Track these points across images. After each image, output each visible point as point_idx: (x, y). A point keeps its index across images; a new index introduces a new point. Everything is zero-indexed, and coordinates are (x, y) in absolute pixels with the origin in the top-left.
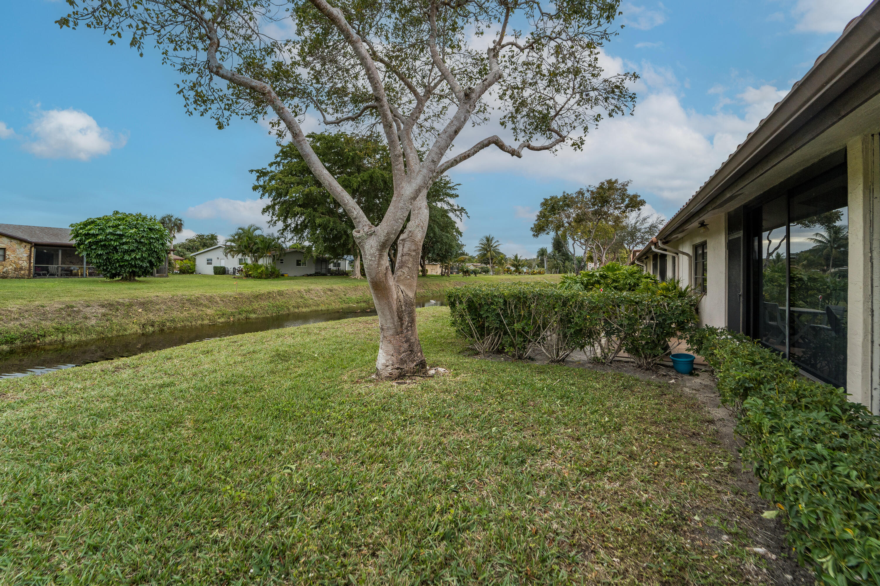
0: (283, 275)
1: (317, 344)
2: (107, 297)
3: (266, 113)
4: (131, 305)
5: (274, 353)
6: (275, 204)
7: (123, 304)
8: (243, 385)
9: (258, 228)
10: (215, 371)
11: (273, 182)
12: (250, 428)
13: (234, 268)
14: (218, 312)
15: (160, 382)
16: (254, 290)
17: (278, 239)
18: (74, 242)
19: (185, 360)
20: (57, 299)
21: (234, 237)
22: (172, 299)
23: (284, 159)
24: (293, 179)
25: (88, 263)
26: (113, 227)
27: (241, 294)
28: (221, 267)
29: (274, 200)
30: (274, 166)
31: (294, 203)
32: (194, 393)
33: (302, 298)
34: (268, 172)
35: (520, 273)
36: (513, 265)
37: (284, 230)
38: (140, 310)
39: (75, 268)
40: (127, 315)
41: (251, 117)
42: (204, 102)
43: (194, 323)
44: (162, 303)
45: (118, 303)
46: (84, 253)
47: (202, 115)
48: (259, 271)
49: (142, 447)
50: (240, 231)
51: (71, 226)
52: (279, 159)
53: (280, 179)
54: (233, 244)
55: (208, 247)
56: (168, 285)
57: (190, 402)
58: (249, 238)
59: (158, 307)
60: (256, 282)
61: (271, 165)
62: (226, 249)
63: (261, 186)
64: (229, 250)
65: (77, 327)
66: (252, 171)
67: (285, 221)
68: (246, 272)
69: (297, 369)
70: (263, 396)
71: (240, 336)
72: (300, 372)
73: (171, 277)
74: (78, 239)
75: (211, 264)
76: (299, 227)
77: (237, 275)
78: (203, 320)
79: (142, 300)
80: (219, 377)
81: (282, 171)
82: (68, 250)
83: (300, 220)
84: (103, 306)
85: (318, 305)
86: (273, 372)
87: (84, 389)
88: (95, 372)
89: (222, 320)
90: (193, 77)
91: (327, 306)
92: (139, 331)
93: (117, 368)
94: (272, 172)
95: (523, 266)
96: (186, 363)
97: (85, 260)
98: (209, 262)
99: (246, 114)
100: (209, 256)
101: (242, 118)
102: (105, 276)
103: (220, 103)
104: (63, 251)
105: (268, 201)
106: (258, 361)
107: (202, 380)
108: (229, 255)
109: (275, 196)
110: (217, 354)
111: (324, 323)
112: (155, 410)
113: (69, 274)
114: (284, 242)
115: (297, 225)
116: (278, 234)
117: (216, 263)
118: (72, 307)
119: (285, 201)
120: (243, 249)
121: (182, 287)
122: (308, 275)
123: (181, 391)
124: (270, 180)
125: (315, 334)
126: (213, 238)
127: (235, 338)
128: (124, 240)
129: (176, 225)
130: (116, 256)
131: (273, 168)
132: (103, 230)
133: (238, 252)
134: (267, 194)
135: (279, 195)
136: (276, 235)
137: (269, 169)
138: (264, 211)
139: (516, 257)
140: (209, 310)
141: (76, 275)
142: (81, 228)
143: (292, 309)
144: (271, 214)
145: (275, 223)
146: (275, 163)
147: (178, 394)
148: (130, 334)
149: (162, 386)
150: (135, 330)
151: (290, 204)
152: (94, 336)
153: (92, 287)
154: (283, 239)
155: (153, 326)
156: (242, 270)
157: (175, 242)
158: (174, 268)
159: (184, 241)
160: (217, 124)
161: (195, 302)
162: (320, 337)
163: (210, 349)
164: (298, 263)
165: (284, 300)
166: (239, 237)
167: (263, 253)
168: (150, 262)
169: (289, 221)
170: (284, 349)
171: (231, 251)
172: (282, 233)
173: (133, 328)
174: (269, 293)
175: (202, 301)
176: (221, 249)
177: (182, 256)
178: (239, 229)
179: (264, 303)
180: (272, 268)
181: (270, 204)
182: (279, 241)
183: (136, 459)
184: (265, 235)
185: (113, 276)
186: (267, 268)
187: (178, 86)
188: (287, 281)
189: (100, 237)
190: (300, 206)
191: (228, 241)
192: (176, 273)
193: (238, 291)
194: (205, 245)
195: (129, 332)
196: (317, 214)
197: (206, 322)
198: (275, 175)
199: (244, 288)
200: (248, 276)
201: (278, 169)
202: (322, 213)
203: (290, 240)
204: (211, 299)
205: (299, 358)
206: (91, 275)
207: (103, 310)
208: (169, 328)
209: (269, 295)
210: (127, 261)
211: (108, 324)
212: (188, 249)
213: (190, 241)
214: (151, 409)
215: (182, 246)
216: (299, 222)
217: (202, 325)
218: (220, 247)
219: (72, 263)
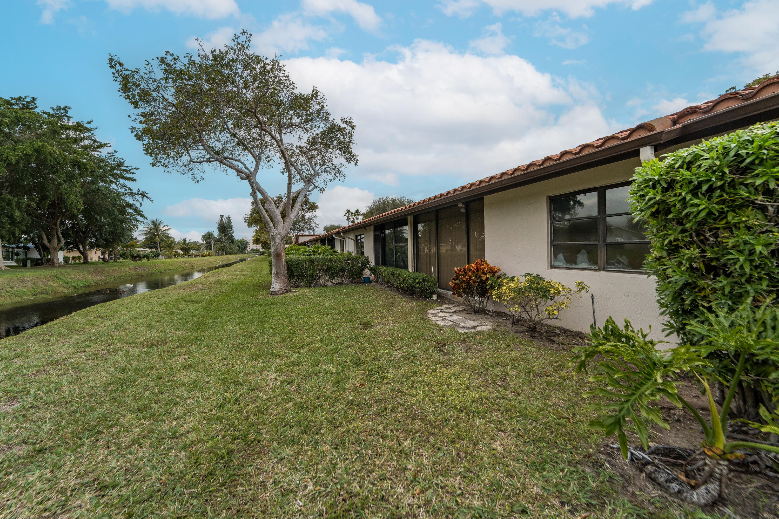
35: (189, 256)
36: (182, 249)
95: (192, 248)
139: (185, 240)
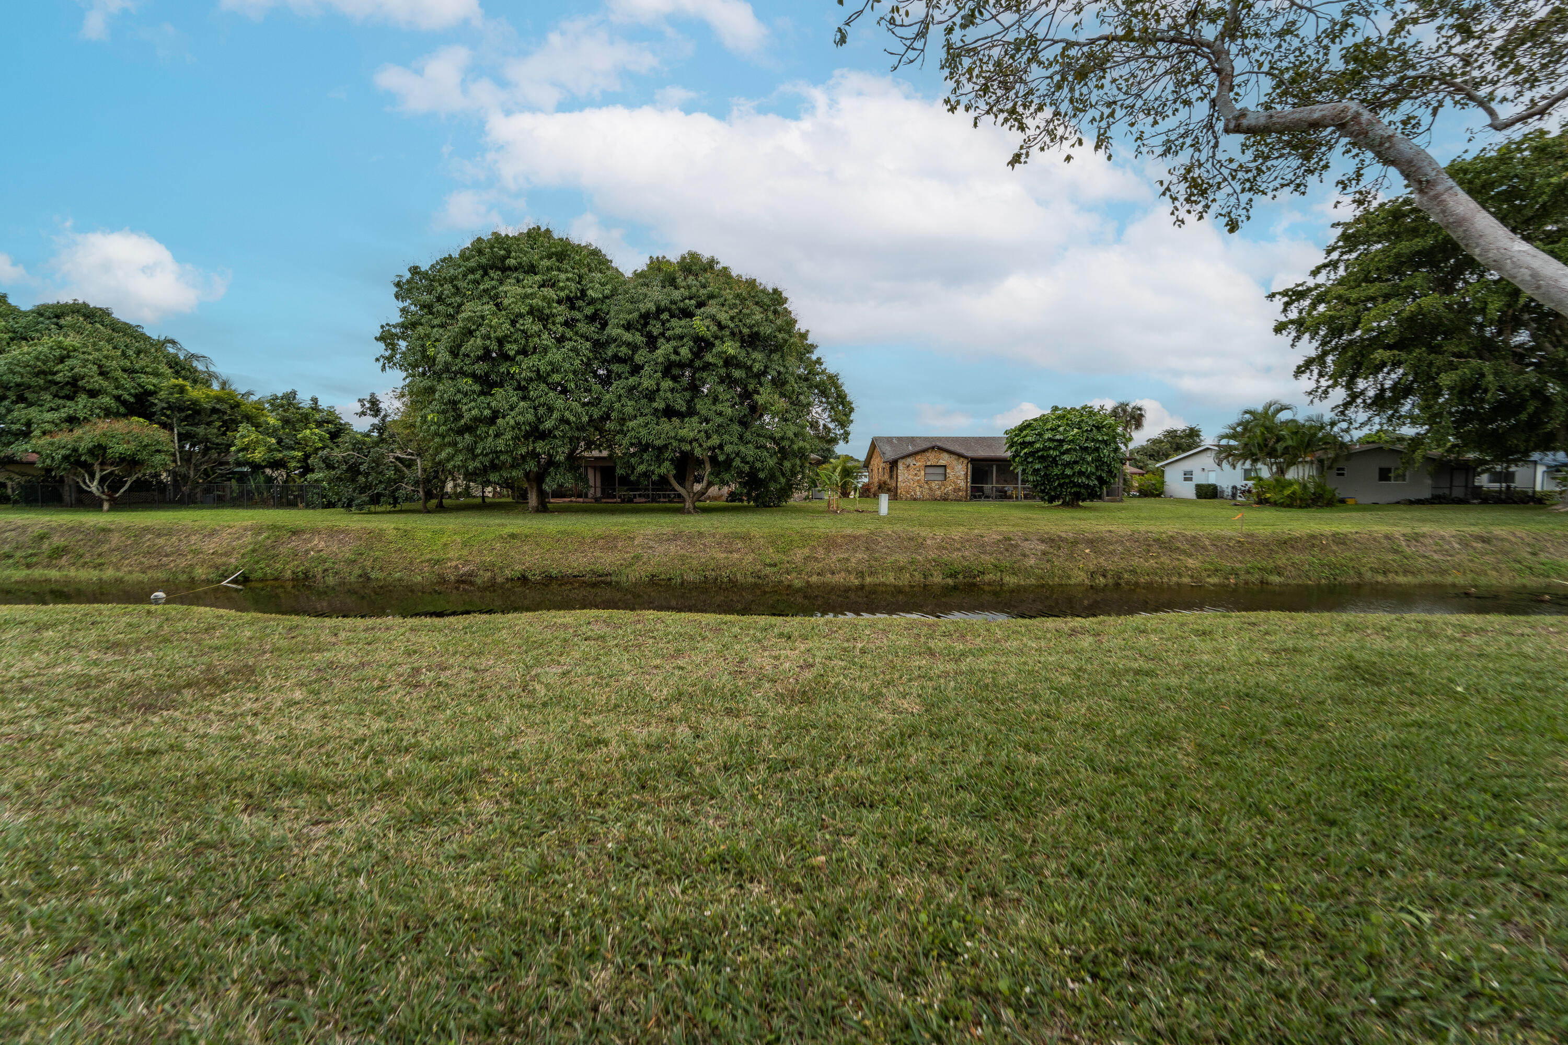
0: (1343, 501)
1: (1461, 664)
2: (1047, 529)
3: (1326, 167)
4: (1075, 543)
5: (1343, 661)
6: (1325, 354)
7: (1064, 540)
8: (1281, 709)
9: (1283, 408)
10: (1221, 669)
11: (1322, 308)
12: (1308, 795)
13: (1234, 488)
14: (1207, 566)
15: (1136, 665)
16: (1278, 529)
17: (1333, 424)
18: (1009, 454)
19: (1168, 639)
20: (994, 528)
21: (1234, 429)
22: (1132, 538)
23: (1350, 251)
24: (1373, 290)
25: (1024, 482)
26: (1052, 430)
27: (1252, 536)
28: (1210, 485)
29: (1324, 343)
30: (1324, 272)
31: (1376, 342)
32: (1189, 696)
33: (1396, 552)
34: (1309, 290)
37: (1347, 405)
38: (1087, 551)
39: (1009, 488)
40: (1071, 557)
41: (1292, 186)
42: (1203, 193)
43: (1165, 580)
44: (1117, 542)
45: (1059, 537)
46: (1019, 470)
47: (1201, 218)
48: (1287, 492)
49: (1122, 757)
50: (1247, 416)
51: (1006, 433)
52: (1335, 255)
53: (1339, 297)
54: (1232, 442)
55: (1184, 451)
56: (1124, 514)
57: (1185, 709)
58: (1267, 428)
59: (1111, 548)
60: (1281, 514)
61: (1315, 273)
62: (1220, 452)
63: (1292, 322)
64: (1225, 454)
65: (1016, 566)
66: (1272, 296)
67: (1350, 385)
68: (1258, 495)
69: (1406, 709)
70: (1328, 742)
71: (1262, 614)
72: (1415, 715)
73: (1128, 503)
74: (1014, 449)
75: (1191, 479)
76: (1388, 394)
77: (1240, 499)
78: (1180, 575)
79: (1090, 536)
80: (1232, 680)
81: (1343, 278)
82: (1002, 464)
83: (1389, 379)
84: (1043, 541)
85: (1444, 572)
86: (1344, 700)
87: (1039, 650)
88: (1048, 631)
89: (1214, 580)
90: (1185, 157)
91: (1470, 576)
92: (1087, 582)
93: (1074, 632)
94: (1317, 286)
96: (1170, 644)
97: (1020, 478)
98: (1188, 476)
99: (1282, 186)
100: (1187, 465)
101: (1275, 196)
102: (1042, 499)
103: (1233, 183)
104: (998, 467)
105: (1308, 347)
106: (1308, 671)
107: (1201, 680)
108: (1225, 464)
109: (1325, 336)
110: (1221, 640)
111: (1473, 617)
112: (1132, 707)
113: (1003, 496)
114: (1347, 431)
115: (1383, 390)
116: (1332, 414)
117: (1200, 478)
118: (1010, 539)
119: (1351, 342)
120: (1255, 450)
121: (1145, 518)
122: (1411, 503)
123: (1169, 689)
124: (1314, 306)
125: (1452, 639)
126: (1193, 433)
127: (1252, 616)
128: (1066, 447)
129: (1133, 417)
130: (1056, 471)
131: (1321, 278)
132: (1040, 435)
133: (1244, 457)
134: (1307, 336)
135: (1336, 332)
136: (1328, 416)
137: (1311, 283)
138: (1299, 371)
140: (1190, 561)
141: (1010, 497)
142: (1016, 435)
143: (1368, 575)
144: (1315, 375)
145: (1326, 392)
146: (1325, 266)
147: (1163, 692)
148: (1075, 585)
149: (1137, 672)
150: (1080, 579)
151: (1363, 348)
152: (1034, 582)
153: (1029, 514)
154: (1344, 425)
155: (1104, 576)
156: (1249, 491)
157: (1131, 446)
158: (1131, 487)
159: (1145, 443)
160: (1227, 225)
161: (1167, 545)
162: (1466, 648)
163: (1208, 629)
164: (1384, 475)
165: (1348, 554)
166: (1245, 429)
167: (1296, 456)
168: (1100, 479)
169: (1361, 384)
170: (1367, 657)
171: (1230, 455)
172: (1342, 413)
173: (1079, 577)
174: (1313, 537)
175: (1179, 544)
176: (1209, 453)
177: (1141, 468)
178: (1246, 412)
179: (1298, 557)
180: (1318, 486)
181: (1313, 354)
182: (1336, 429)
183: (1117, 771)
184: (1301, 418)
185: (1051, 500)
186: (1305, 487)
187: (1161, 183)
188: (1355, 514)
189: (1038, 445)
190: (1389, 347)
191: (1222, 437)
192: (1134, 496)
193: (1245, 529)
194: (1178, 448)
195: (1072, 582)
196: (1439, 360)
197: (1186, 580)
198: (1326, 292)
199: (1257, 524)
200: (1262, 502)
201: (1332, 276)
202: (1459, 355)
203: (1363, 425)
204: (1194, 542)
205: (1409, 684)
206: (1026, 497)
207: (1043, 547)
208: (1128, 583)
209: (1312, 541)
210: (1068, 476)
211: (1048, 566)
212: (1151, 456)
213: (1155, 442)
214: (1127, 704)
215: (1142, 450)
216: (1388, 384)
217: (1178, 584)
218: (1208, 449)
219: (1006, 482)
